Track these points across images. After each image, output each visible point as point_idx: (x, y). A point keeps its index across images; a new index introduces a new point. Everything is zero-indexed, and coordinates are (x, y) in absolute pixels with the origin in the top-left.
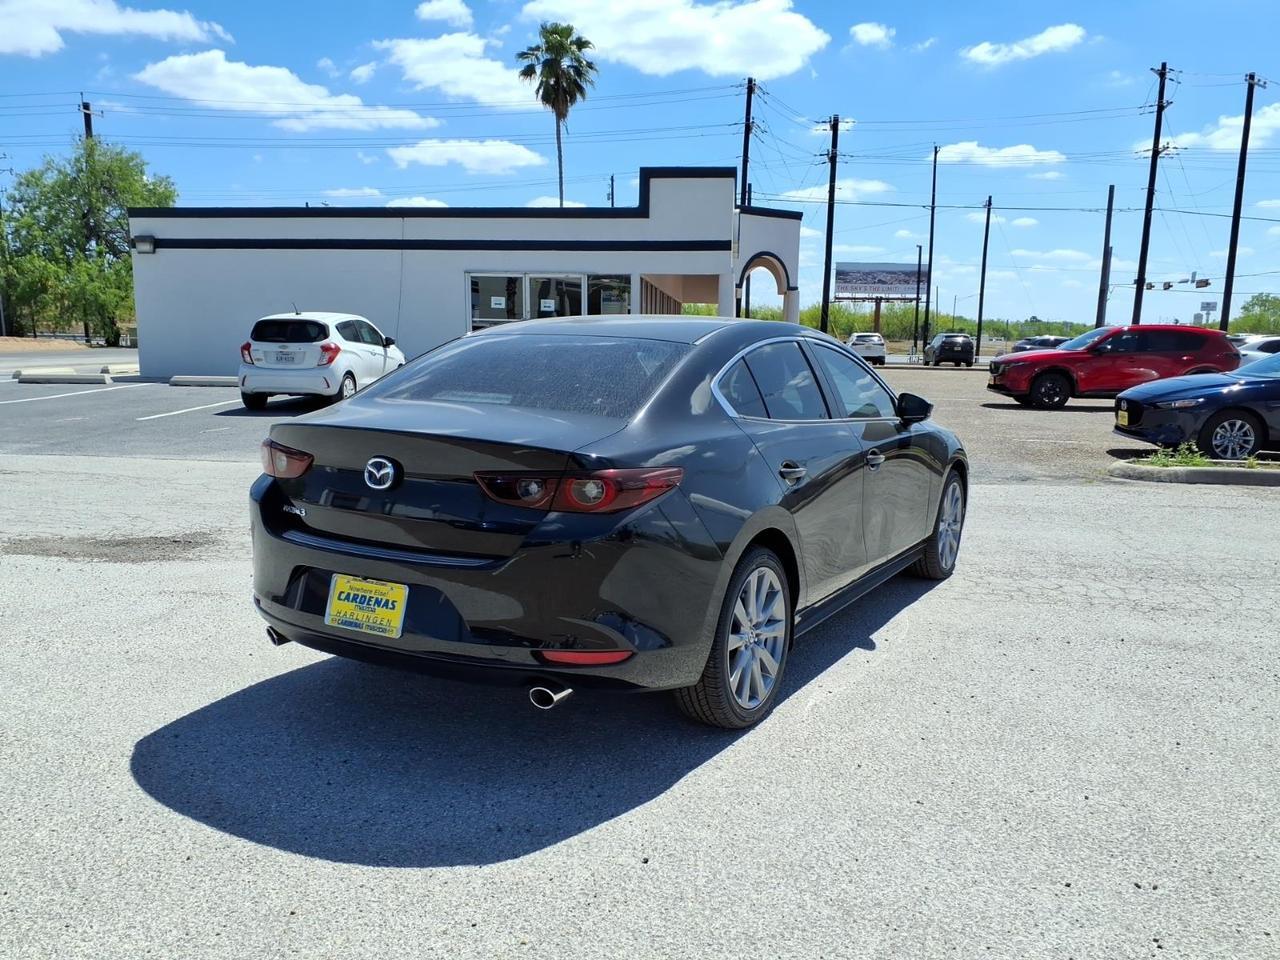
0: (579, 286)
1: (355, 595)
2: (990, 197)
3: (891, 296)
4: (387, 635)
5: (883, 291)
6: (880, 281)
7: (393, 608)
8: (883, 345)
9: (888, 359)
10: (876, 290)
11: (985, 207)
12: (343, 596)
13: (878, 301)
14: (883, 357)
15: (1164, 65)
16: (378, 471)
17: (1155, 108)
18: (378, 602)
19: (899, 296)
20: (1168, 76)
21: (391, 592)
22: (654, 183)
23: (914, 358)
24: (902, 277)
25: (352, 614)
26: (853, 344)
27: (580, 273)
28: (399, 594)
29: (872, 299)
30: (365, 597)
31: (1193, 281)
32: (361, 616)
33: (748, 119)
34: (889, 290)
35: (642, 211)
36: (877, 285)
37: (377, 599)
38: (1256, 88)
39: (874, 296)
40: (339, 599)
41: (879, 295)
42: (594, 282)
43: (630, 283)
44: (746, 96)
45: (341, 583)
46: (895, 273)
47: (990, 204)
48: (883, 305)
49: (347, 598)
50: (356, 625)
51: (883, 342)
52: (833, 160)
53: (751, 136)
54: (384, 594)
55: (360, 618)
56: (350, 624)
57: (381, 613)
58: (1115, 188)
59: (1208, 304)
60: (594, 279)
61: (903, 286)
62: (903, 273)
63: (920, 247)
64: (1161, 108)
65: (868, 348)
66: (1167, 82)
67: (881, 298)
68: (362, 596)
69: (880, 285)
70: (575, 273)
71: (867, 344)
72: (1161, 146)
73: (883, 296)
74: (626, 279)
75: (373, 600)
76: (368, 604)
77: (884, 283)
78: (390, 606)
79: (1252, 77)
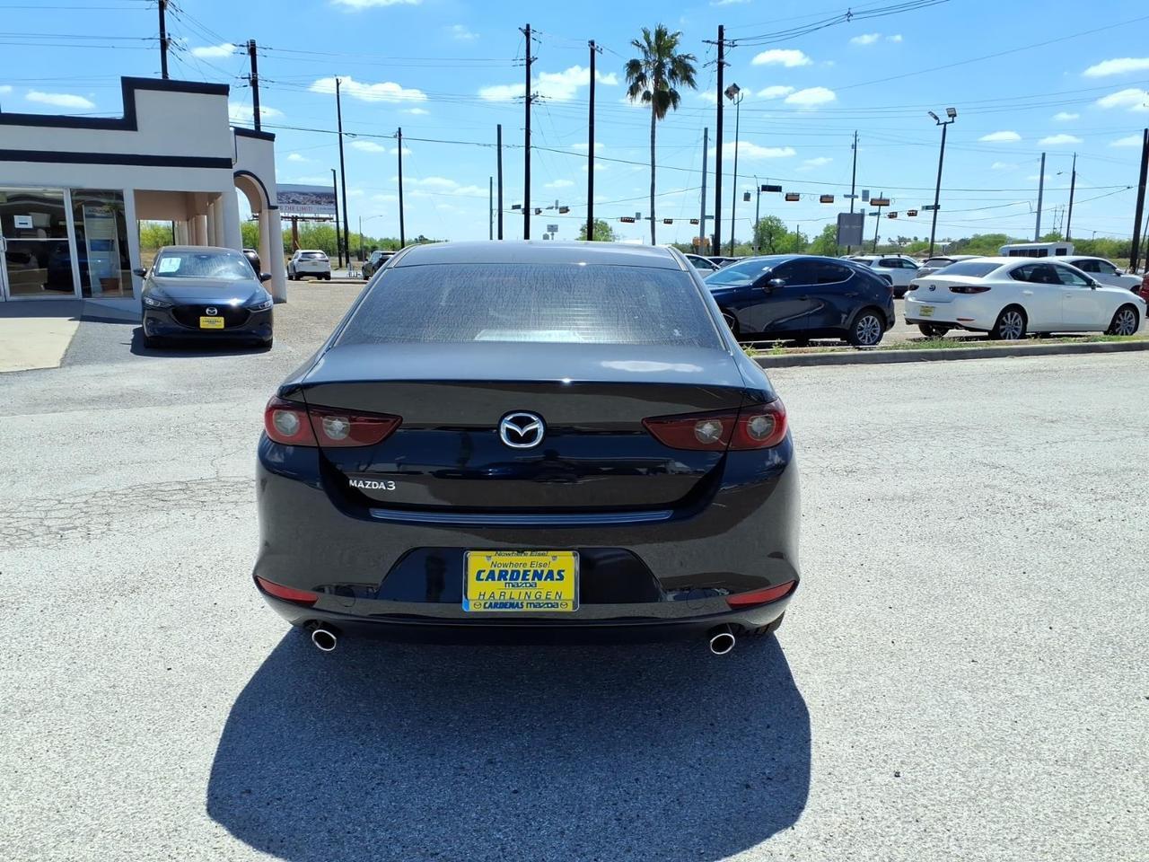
0: (61, 202)
1: (501, 571)
2: (400, 129)
3: (306, 215)
4: (560, 609)
5: (298, 211)
6: (294, 201)
7: (562, 578)
8: (327, 261)
9: (333, 274)
10: (291, 209)
11: (395, 137)
12: (484, 576)
13: (294, 220)
14: (329, 273)
15: (528, 26)
16: (522, 428)
17: (525, 62)
18: (538, 575)
19: (312, 215)
20: (531, 35)
21: (552, 562)
22: (139, 94)
23: (353, 274)
24: (314, 198)
25: (503, 594)
26: (300, 261)
27: (63, 187)
28: (567, 562)
29: (288, 218)
30: (518, 572)
31: (557, 208)
32: (516, 594)
33: (163, 35)
34: (304, 210)
35: (128, 122)
36: (291, 205)
37: (536, 572)
38: (596, 52)
39: (290, 215)
40: (478, 578)
41: (295, 215)
42: (78, 198)
43: (122, 199)
44: (158, 11)
45: (478, 561)
46: (306, 194)
47: (400, 135)
48: (299, 223)
49: (491, 576)
50: (512, 605)
51: (327, 258)
52: (254, 83)
53: (167, 51)
54: (545, 565)
55: (515, 596)
56: (504, 605)
57: (545, 587)
58: (502, 128)
59: (552, 226)
60: (78, 193)
61: (315, 207)
62: (315, 194)
63: (334, 171)
64: (529, 63)
65: (314, 264)
66: (531, 40)
67: (297, 218)
68: (513, 572)
69: (294, 205)
70: (54, 186)
71: (312, 261)
72: (532, 94)
73: (298, 215)
74: (119, 195)
75: (531, 574)
76: (524, 579)
77: (298, 203)
78: (556, 576)
79: (592, 43)
